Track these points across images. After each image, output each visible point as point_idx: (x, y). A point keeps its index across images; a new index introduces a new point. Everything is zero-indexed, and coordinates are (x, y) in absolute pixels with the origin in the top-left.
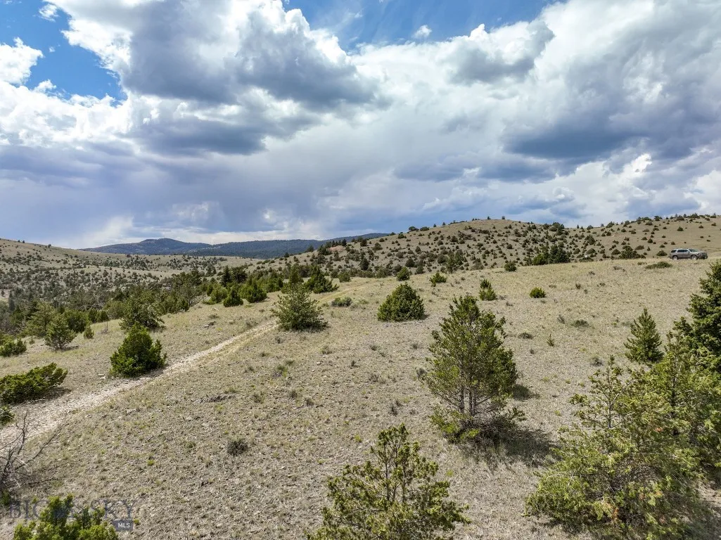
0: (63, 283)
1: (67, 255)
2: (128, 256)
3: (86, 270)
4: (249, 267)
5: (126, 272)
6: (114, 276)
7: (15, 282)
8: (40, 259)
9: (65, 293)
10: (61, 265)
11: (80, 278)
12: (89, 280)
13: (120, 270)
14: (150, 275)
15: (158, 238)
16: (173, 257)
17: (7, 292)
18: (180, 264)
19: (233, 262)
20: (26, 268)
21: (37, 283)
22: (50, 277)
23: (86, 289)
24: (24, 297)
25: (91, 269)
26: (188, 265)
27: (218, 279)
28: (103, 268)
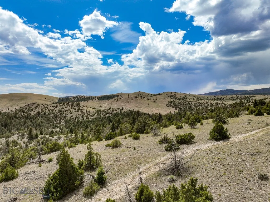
0: (193, 106)
1: (194, 97)
2: (215, 96)
3: (201, 102)
4: (267, 99)
5: (214, 102)
6: (210, 103)
7: (180, 106)
8: (186, 98)
9: (194, 110)
10: (193, 100)
11: (198, 105)
12: (201, 105)
13: (212, 101)
14: (223, 103)
15: (226, 89)
16: (232, 96)
17: (178, 109)
18: (235, 99)
19: (259, 97)
20: (183, 101)
21: (186, 106)
22: (189, 104)
23: (201, 108)
24: (182, 111)
25: (202, 101)
26: (238, 99)
27: (251, 104)
28: (206, 101)
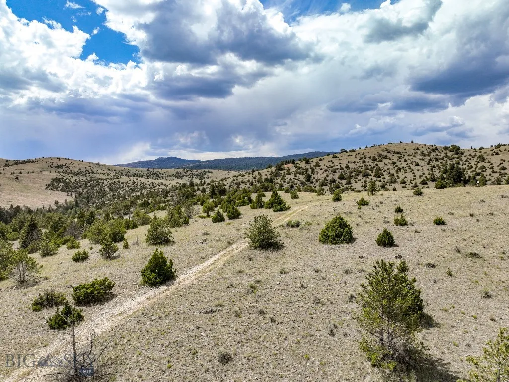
0: (107, 189)
1: (109, 169)
2: (148, 170)
3: (121, 180)
4: (228, 179)
5: (147, 182)
6: (139, 184)
7: (78, 188)
8: (93, 172)
9: (109, 196)
10: (106, 176)
11: (117, 185)
12: (123, 187)
13: (143, 180)
14: (162, 183)
15: (166, 157)
16: (177, 170)
17: (74, 194)
18: (182, 175)
19: (217, 175)
20: (84, 179)
21: (92, 189)
22: (99, 184)
23: (122, 193)
24: (84, 198)
25: (124, 179)
26: (186, 176)
27: (207, 188)
28: (132, 178)
